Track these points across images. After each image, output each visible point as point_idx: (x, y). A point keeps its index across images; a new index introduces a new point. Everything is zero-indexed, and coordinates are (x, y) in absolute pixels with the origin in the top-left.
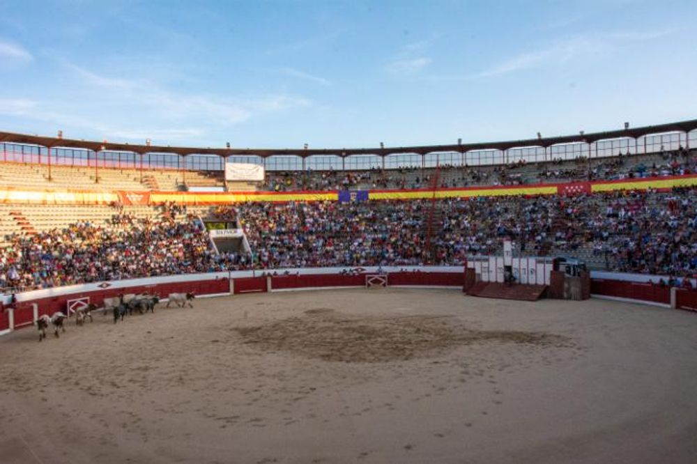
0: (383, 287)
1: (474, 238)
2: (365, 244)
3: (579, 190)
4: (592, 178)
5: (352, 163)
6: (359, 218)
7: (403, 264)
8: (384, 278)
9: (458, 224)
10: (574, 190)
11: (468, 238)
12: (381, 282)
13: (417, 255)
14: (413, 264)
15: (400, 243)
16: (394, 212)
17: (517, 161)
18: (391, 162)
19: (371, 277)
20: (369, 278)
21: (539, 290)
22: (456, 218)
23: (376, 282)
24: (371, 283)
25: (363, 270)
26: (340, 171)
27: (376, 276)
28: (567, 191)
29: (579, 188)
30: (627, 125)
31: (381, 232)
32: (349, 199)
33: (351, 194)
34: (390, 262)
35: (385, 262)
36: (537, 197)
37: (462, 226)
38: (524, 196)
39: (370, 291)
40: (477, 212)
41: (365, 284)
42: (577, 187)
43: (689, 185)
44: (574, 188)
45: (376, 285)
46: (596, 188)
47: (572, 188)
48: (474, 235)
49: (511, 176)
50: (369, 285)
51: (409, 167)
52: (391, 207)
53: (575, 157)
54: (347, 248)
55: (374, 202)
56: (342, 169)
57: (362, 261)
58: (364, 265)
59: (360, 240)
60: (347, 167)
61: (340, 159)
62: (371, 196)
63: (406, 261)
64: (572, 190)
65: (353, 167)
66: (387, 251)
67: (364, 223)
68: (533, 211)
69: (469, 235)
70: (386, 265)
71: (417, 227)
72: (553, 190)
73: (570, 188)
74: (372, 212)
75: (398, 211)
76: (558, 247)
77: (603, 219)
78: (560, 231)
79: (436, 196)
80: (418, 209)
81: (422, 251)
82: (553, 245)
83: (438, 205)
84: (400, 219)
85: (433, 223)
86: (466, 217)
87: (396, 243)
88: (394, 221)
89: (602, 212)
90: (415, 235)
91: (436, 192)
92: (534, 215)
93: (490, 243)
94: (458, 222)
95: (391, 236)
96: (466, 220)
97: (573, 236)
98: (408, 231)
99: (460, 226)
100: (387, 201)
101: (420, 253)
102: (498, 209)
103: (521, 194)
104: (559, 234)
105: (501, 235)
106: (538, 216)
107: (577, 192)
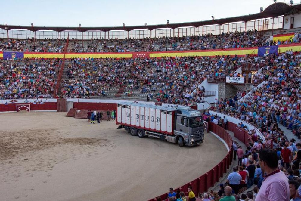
0: (28, 112)
1: (85, 82)
2: (18, 85)
3: (143, 56)
4: (151, 50)
5: (14, 34)
6: (17, 69)
7: (41, 97)
8: (28, 106)
9: (77, 74)
10: (141, 56)
11: (82, 83)
12: (27, 108)
13: (51, 92)
15: (41, 85)
16: (39, 66)
17: (114, 38)
18: (40, 35)
19: (20, 106)
20: (18, 106)
22: (76, 70)
23: (23, 108)
24: (19, 109)
25: (16, 101)
26: (6, 39)
27: (23, 105)
28: (137, 57)
29: (144, 55)
30: (168, 21)
31: (31, 78)
32: (11, 57)
33: (12, 54)
34: (33, 96)
35: (30, 96)
36: (121, 59)
37: (79, 75)
38: (115, 59)
39: (19, 114)
40: (88, 67)
41: (16, 111)
43: (195, 56)
44: (141, 55)
45: (23, 111)
46: (152, 55)
47: (140, 55)
48: (85, 80)
49: (109, 47)
50: (18, 111)
51: (51, 39)
52: (38, 63)
53: (144, 38)
54: (7, 88)
55: (27, 59)
56: (6, 37)
57: (16, 96)
58: (17, 98)
59: (16, 83)
60: (10, 37)
61: (5, 31)
62: (26, 56)
63: (44, 96)
65: (15, 37)
66: (33, 90)
67: (20, 73)
68: (119, 68)
69: (82, 81)
70: (31, 98)
71: (53, 75)
72: (130, 56)
73: (139, 55)
74: (26, 66)
75: (42, 66)
76: (129, 87)
77: (153, 73)
78: (131, 79)
79: (65, 57)
80: (55, 65)
81: (54, 90)
82: (126, 87)
83: (66, 63)
84: (43, 70)
85: (63, 73)
86: (82, 70)
87: (38, 85)
88: (39, 71)
89: (153, 69)
90: (51, 80)
91: (65, 55)
92: (119, 70)
93: (93, 85)
94: (77, 73)
95: (36, 80)
96: (82, 71)
97: (137, 82)
98: (46, 78)
99: (78, 75)
100: (36, 59)
101: (53, 91)
102: (100, 66)
103: (114, 57)
104: (130, 81)
105: (100, 80)
106: (121, 70)
107: (142, 57)
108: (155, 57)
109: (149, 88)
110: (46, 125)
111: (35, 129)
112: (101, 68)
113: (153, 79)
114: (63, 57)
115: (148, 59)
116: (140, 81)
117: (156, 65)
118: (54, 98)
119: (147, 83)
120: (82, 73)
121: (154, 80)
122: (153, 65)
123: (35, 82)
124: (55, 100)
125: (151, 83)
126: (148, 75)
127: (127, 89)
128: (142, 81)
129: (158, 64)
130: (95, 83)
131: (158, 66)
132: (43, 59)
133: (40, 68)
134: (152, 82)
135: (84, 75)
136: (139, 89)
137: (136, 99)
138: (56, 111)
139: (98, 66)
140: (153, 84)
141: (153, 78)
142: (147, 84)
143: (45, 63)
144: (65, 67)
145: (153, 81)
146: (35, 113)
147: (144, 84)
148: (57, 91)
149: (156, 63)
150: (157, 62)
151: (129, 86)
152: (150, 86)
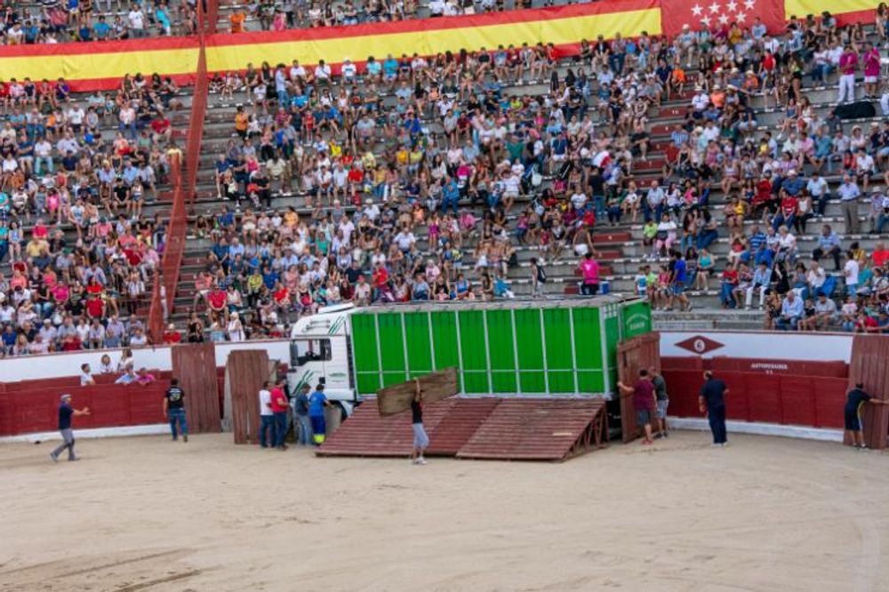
1: (347, 228)
3: (741, 18)
7: (73, 346)
9: (295, 174)
10: (724, 19)
11: (327, 229)
13: (131, 306)
14: (110, 342)
21: (579, 419)
22: (287, 150)
36: (585, 53)
37: (308, 182)
38: (543, 51)
40: (367, 125)
42: (732, 6)
44: (723, 10)
47: (714, 8)
48: (350, 213)
63: (84, 331)
64: (715, 17)
69: (329, 217)
73: (705, 12)
75: (58, 133)
76: (649, 243)
77: (815, 128)
78: (661, 182)
79: (212, 67)
80: (144, 121)
81: (149, 288)
82: (630, 238)
83: (220, 104)
84: (69, 163)
85: (200, 174)
86: (324, 145)
87: (43, 262)
88: (45, 172)
89: (816, 99)
90: (122, 227)
91: (211, 52)
92: (573, 128)
93: (406, 240)
94: (295, 167)
95: (28, 234)
96: (322, 154)
97: (706, 202)
98: (95, 209)
99: (300, 182)
100: (17, 90)
101: (141, 296)
102: (444, 108)
103: (533, 43)
104: (656, 196)
105: (446, 207)
106: (589, 125)
107: (733, 23)
108: (827, 16)
109: (788, 240)
110: (109, 531)
111: (34, 561)
112: (451, 123)
113: (816, 174)
114: (193, 68)
115: (770, 34)
116: (719, 190)
117: (832, 70)
118: (153, 342)
119: (771, 206)
120: (326, 162)
121: (822, 181)
122: (817, 74)
123: (23, 244)
124: (159, 359)
125: (804, 205)
126: (780, 145)
127: (632, 252)
128: (735, 190)
129: (848, 65)
130: (416, 228)
131: (846, 80)
132: (67, 91)
133: (43, 148)
134: (807, 194)
135: (341, 178)
136: (721, 249)
137: (704, 317)
138: (167, 428)
139: (432, 112)
140: (821, 205)
141: (811, 166)
142: (773, 210)
143: (77, 116)
144: (213, 136)
145: (817, 186)
146: (37, 451)
147: (754, 214)
148: (168, 295)
149: (835, 55)
150: (840, 51)
151: (650, 230)
152: (799, 223)
